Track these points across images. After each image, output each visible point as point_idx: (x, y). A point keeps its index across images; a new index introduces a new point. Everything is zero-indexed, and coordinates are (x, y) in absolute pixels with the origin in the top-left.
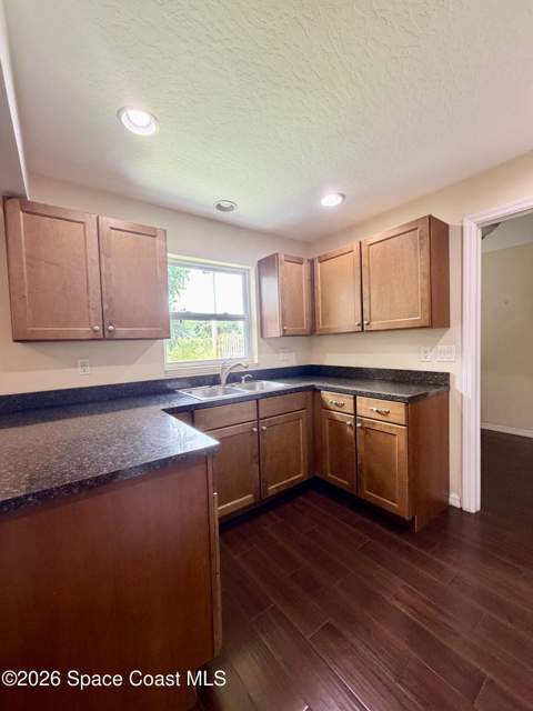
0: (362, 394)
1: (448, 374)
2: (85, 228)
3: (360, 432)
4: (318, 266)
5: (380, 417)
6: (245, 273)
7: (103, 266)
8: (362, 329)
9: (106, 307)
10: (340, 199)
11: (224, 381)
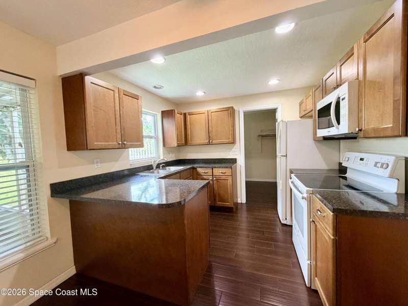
0: (215, 167)
1: (236, 159)
2: (114, 93)
3: (215, 182)
4: (188, 117)
5: (223, 175)
6: (154, 116)
7: (121, 112)
8: (209, 144)
9: (122, 132)
10: (204, 94)
11: (155, 168)
